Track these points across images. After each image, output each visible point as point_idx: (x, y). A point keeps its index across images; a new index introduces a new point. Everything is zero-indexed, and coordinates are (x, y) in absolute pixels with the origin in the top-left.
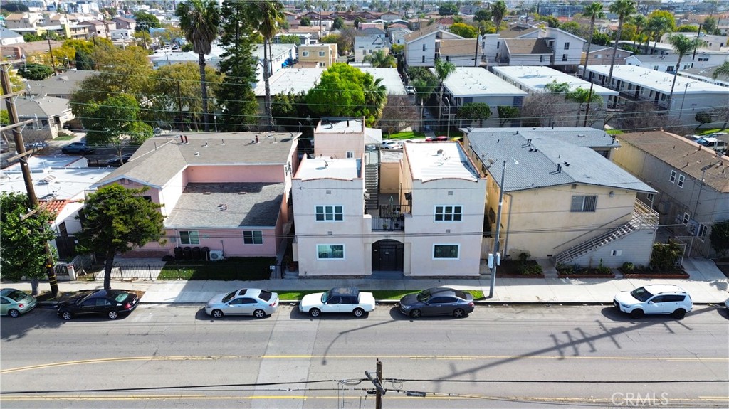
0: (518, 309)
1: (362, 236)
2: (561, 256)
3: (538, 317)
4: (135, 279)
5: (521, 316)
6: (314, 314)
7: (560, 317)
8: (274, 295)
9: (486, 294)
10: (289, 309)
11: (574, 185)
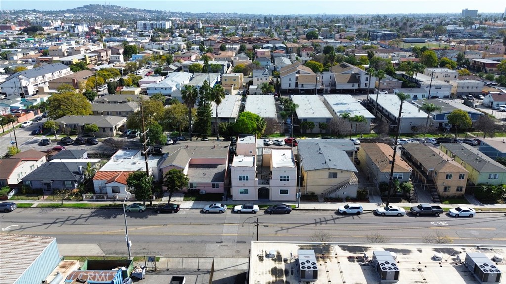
0: (307, 212)
1: (255, 187)
2: (325, 194)
3: (313, 214)
4: (175, 200)
5: (308, 214)
6: (239, 212)
7: (320, 214)
8: (225, 206)
9: (297, 207)
10: (230, 211)
11: (329, 169)
